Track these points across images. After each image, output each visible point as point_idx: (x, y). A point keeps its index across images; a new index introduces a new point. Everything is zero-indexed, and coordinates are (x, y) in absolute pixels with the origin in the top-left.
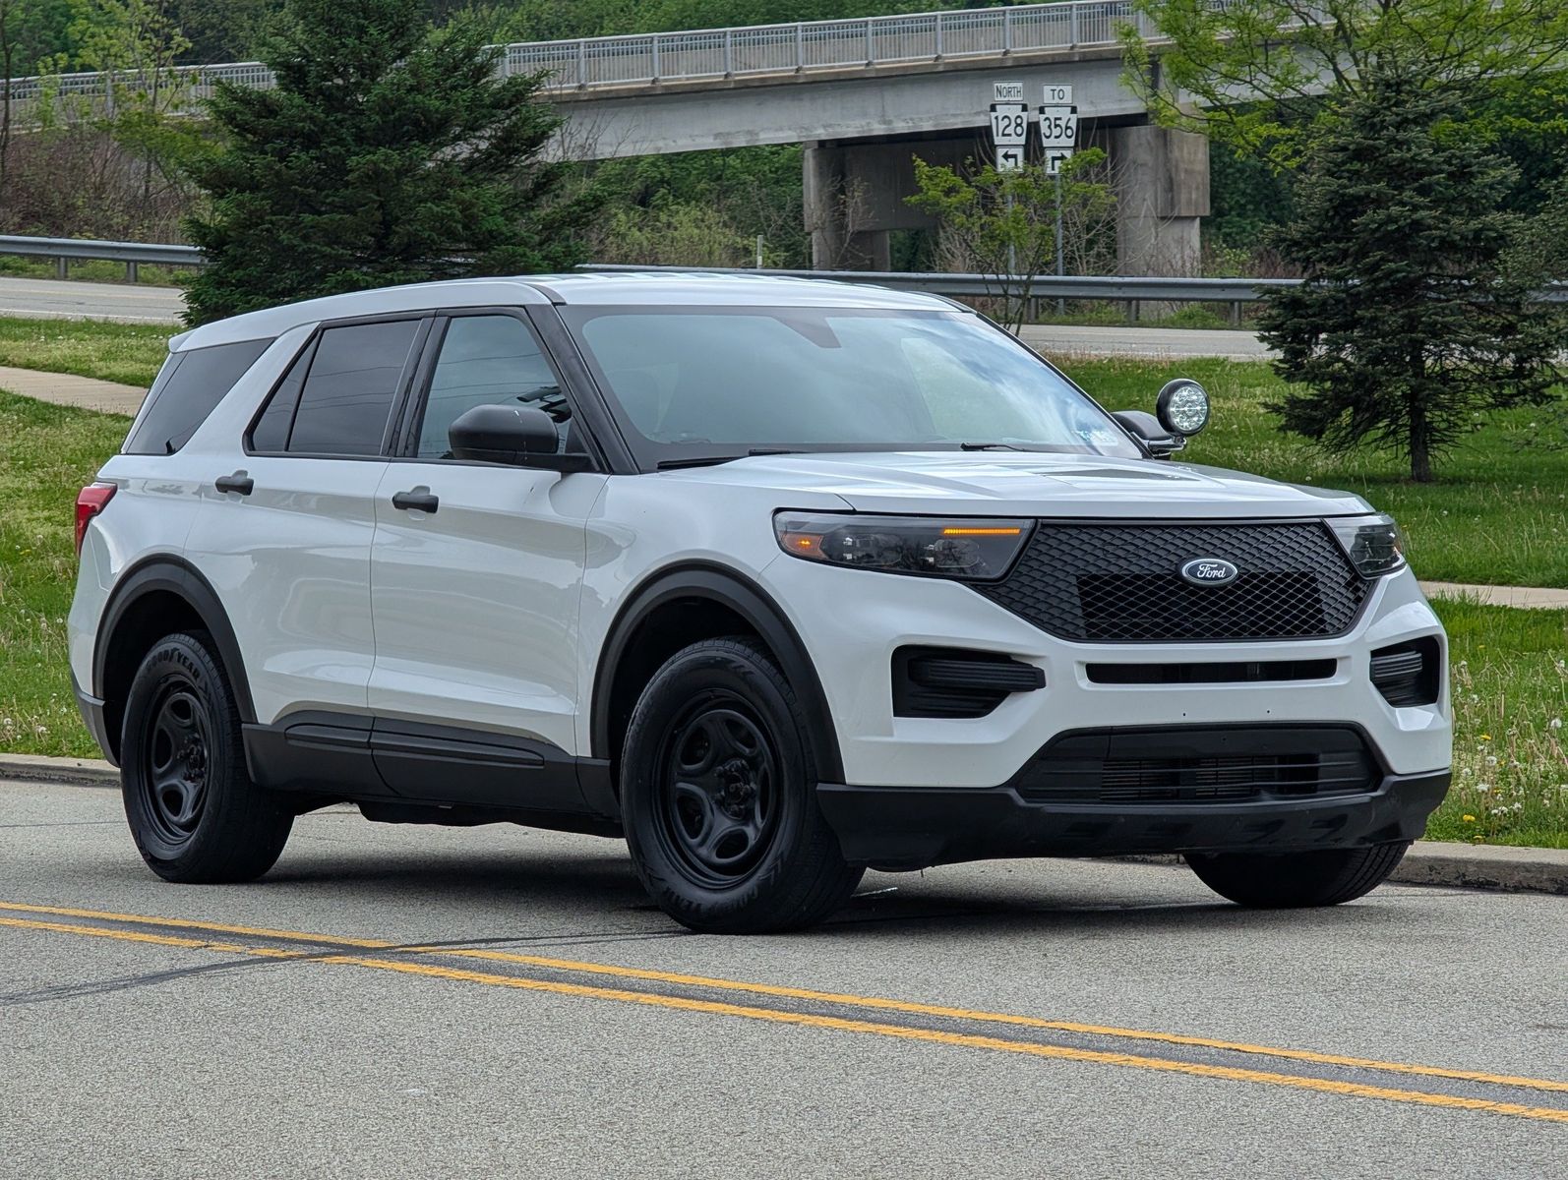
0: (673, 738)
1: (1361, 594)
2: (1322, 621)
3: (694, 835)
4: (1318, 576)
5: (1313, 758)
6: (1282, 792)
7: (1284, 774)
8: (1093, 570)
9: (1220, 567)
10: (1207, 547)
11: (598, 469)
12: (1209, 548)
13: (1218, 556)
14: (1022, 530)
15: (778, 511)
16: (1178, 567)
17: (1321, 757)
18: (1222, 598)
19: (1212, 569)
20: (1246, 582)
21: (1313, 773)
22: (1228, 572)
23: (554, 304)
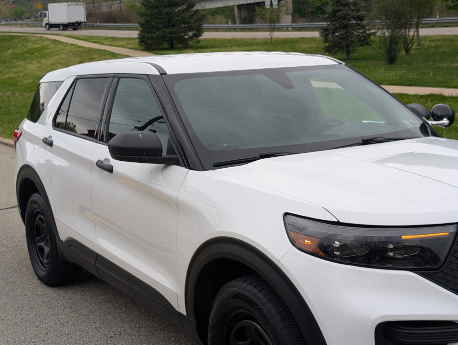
11: (183, 164)
14: (451, 232)
15: (286, 214)
23: (161, 74)
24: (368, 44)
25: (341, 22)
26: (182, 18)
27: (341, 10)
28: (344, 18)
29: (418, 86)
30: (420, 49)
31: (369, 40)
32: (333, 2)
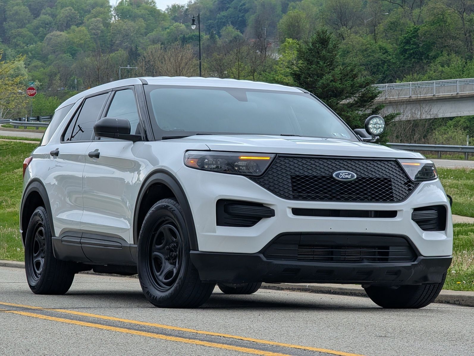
0: (154, 236)
1: (411, 188)
2: (392, 196)
3: (158, 272)
4: (392, 180)
5: (388, 248)
6: (374, 260)
7: (374, 254)
8: (298, 174)
9: (349, 174)
10: (345, 167)
11: (143, 140)
12: (346, 167)
13: (349, 170)
14: (271, 158)
15: (187, 151)
16: (332, 173)
17: (390, 248)
18: (349, 186)
19: (345, 175)
20: (360, 180)
21: (387, 254)
22: (353, 176)
23: (143, 84)
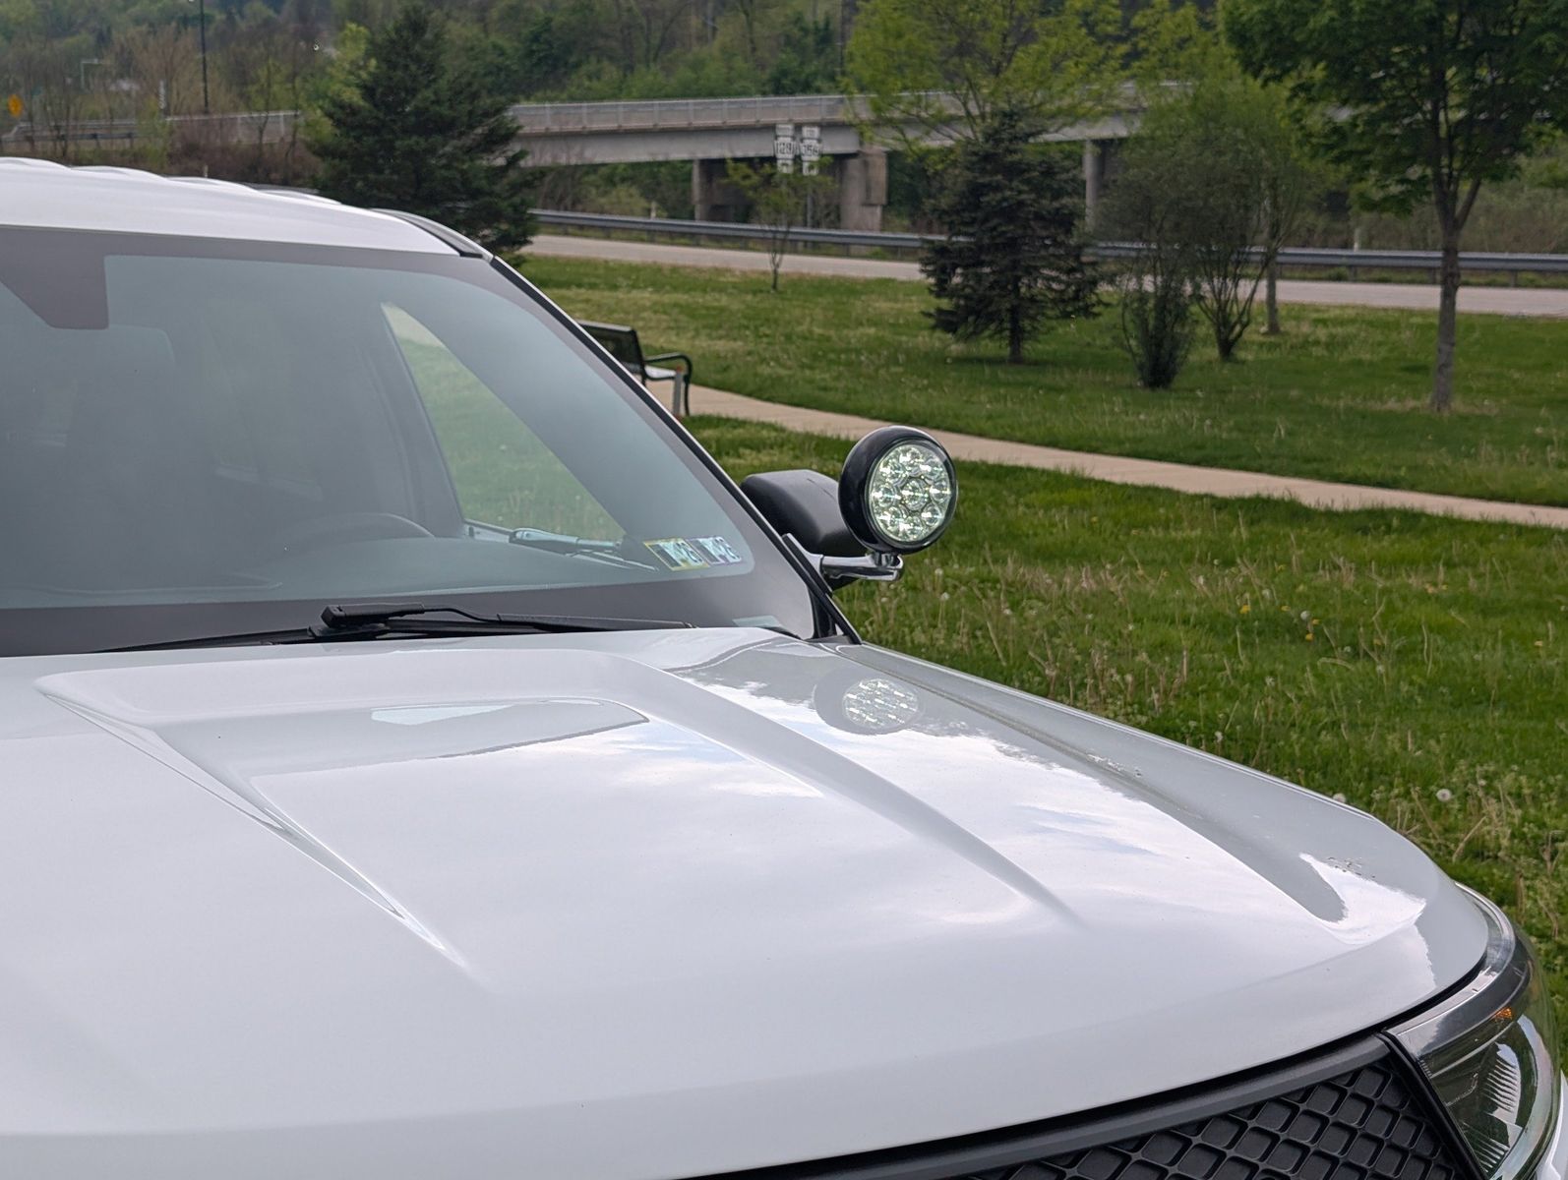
24: (1087, 311)
25: (994, 229)
26: (463, 172)
27: (998, 188)
28: (1010, 213)
29: (1225, 467)
30: (1272, 347)
31: (1094, 298)
32: (974, 159)
